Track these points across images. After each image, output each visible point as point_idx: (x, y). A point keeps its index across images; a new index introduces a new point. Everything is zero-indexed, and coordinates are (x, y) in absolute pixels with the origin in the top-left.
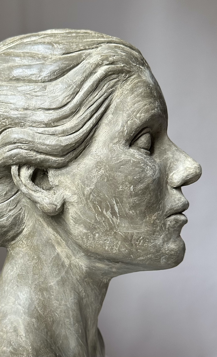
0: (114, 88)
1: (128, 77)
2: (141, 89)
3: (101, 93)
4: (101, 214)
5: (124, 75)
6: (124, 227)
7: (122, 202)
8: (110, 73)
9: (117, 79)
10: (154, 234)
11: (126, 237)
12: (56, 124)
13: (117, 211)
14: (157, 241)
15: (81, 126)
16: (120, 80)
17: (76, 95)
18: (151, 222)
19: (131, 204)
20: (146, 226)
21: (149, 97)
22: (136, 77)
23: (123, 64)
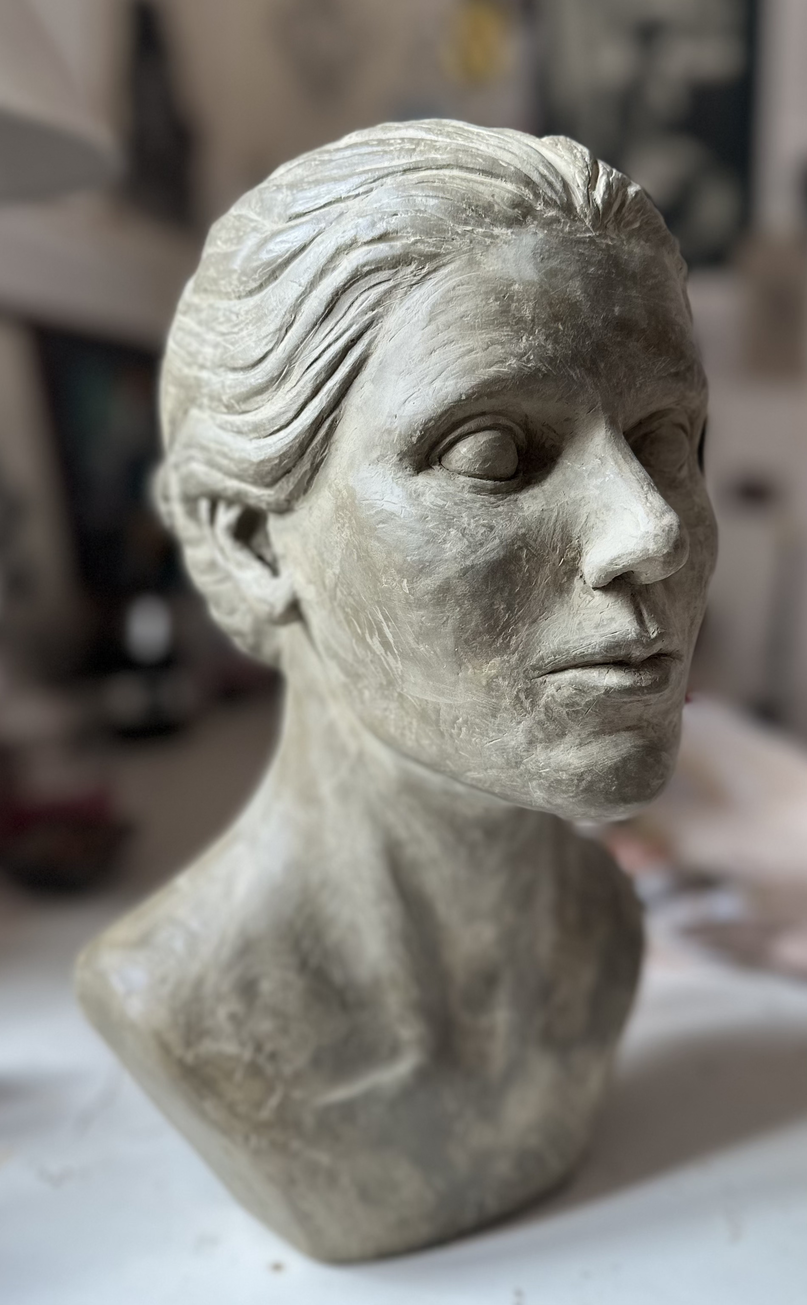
0: (380, 310)
1: (428, 273)
2: (464, 305)
3: (343, 324)
4: (362, 640)
5: (413, 267)
6: (415, 684)
7: (396, 619)
8: (367, 269)
9: (391, 283)
10: (494, 716)
11: (423, 709)
12: (244, 407)
13: (392, 641)
14: (507, 737)
15: (291, 414)
16: (400, 283)
17: (287, 331)
18: (480, 683)
19: (417, 628)
20: (468, 690)
21: (493, 324)
22: (457, 270)
23: (414, 234)
